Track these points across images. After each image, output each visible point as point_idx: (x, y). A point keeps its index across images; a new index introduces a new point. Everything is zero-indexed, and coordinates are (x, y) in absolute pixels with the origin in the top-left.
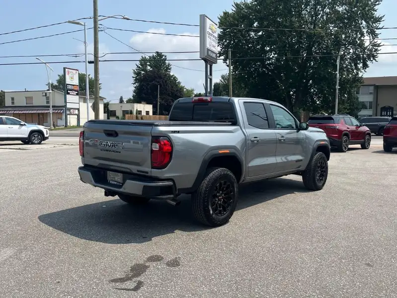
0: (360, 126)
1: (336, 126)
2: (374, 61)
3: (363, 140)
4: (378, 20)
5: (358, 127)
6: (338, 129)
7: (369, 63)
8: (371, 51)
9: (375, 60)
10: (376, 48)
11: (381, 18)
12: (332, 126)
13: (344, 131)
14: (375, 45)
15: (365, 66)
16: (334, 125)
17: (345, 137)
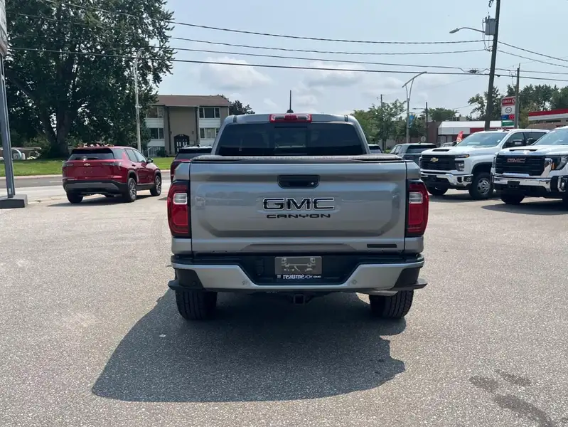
0: (148, 163)
1: (118, 162)
2: (167, 73)
3: (152, 183)
4: (167, 17)
5: (144, 164)
6: (121, 167)
7: (161, 75)
8: (162, 58)
9: (169, 71)
10: (169, 55)
11: (170, 15)
12: (112, 163)
13: (130, 169)
14: (167, 51)
15: (157, 79)
16: (114, 161)
17: (131, 179)
